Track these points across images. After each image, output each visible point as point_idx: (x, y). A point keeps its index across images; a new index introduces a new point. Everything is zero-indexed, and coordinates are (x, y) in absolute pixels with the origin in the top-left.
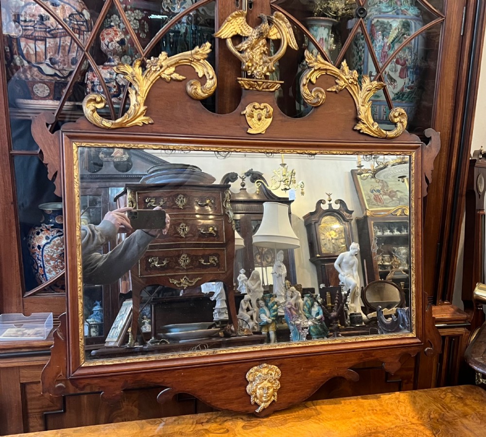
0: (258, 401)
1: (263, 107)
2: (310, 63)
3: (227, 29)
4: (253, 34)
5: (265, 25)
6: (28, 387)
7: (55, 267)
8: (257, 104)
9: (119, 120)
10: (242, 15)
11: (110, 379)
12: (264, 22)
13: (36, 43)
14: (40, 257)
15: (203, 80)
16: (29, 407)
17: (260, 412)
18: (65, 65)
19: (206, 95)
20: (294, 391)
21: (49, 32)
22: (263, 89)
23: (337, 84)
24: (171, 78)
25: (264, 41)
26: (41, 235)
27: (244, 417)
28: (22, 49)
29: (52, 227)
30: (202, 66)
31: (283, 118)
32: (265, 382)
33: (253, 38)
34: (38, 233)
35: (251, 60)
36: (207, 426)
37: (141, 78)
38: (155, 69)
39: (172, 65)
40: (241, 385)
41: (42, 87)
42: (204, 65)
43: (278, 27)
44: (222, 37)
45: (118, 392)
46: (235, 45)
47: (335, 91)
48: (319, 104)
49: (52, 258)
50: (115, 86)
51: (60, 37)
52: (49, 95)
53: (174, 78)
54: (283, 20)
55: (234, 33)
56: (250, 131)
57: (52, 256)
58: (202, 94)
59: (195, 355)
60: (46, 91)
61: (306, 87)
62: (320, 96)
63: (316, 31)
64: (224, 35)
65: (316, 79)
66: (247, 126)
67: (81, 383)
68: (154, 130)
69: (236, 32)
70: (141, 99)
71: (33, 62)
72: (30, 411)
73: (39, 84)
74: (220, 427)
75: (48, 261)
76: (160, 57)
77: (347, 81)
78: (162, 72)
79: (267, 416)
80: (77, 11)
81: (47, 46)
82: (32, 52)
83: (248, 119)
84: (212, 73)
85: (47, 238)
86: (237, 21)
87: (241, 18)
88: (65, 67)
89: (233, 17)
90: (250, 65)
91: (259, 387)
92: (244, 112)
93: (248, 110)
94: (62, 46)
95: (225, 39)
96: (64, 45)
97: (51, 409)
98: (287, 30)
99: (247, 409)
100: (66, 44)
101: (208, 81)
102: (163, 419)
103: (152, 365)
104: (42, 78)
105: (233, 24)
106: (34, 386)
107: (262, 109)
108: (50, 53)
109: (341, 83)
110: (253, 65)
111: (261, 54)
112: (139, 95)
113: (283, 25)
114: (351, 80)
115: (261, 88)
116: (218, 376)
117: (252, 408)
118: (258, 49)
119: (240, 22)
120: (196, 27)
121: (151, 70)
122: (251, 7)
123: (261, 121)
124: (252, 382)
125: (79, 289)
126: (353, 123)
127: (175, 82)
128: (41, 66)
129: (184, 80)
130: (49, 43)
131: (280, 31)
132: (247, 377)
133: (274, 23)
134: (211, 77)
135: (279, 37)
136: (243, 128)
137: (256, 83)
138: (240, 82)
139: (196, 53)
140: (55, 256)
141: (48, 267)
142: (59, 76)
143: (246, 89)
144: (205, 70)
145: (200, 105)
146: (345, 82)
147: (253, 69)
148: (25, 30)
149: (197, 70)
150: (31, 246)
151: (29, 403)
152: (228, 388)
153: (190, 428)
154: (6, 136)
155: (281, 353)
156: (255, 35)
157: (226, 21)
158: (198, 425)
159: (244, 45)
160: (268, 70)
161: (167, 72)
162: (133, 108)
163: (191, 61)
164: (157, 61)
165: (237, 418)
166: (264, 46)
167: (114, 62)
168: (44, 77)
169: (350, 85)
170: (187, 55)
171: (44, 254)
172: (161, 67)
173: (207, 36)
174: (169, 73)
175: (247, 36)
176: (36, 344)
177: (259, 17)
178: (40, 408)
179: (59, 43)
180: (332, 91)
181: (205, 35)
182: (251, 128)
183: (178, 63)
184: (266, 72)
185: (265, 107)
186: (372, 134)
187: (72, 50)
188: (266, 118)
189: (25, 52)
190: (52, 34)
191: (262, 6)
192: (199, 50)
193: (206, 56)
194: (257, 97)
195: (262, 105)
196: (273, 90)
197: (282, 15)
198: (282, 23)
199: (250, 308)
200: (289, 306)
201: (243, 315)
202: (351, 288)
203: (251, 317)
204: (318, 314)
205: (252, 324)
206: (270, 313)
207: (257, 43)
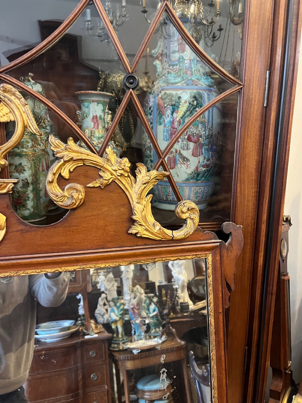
2: (58, 152)
23: (101, 177)
31: (24, 227)
43: (7, 105)
47: (100, 186)
48: (75, 206)
54: (14, 94)
61: (55, 184)
62: (75, 195)
63: (87, 107)
65: (70, 172)
77: (114, 173)
98: (23, 109)
109: (107, 176)
113: (17, 101)
114: (119, 171)
131: (12, 111)
135: (12, 119)
146: (112, 174)
169: (119, 177)
180: (94, 187)
186: (153, 237)
196: (4, 191)
197: (11, 89)
198: (15, 99)
199: (107, 303)
200: (132, 307)
201: (100, 309)
202: (180, 282)
203: (107, 310)
204: (154, 311)
205: (106, 317)
206: (118, 312)
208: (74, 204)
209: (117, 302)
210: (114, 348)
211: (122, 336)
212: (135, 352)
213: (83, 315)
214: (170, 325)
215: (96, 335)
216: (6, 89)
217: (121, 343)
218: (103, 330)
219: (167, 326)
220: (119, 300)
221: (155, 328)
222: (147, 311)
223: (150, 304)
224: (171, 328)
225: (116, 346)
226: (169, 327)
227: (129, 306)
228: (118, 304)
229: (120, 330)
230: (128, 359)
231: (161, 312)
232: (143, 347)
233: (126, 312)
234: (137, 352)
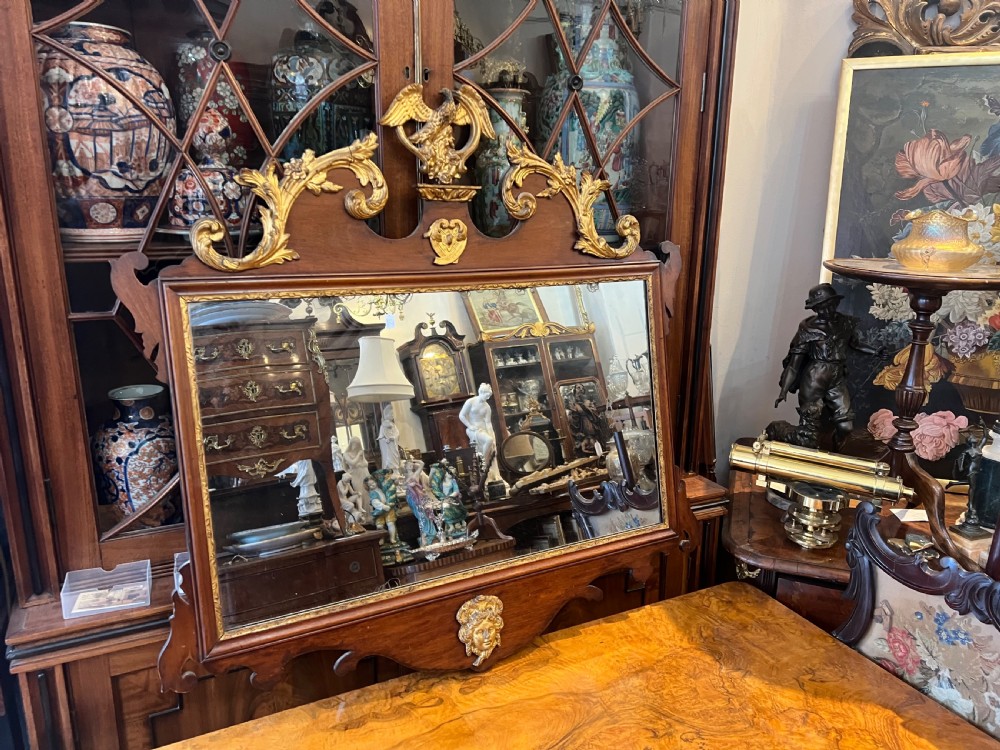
0: (475, 650)
1: (454, 226)
2: (515, 158)
3: (397, 112)
4: (434, 119)
5: (450, 106)
6: (122, 681)
7: (146, 489)
8: (445, 222)
9: (248, 258)
10: (416, 91)
11: (262, 652)
12: (449, 100)
13: (97, 139)
14: (121, 476)
15: (368, 190)
16: (125, 711)
17: (480, 666)
18: (140, 171)
19: (375, 211)
20: (521, 627)
21: (116, 122)
22: (452, 198)
23: (549, 186)
24: (322, 189)
25: (449, 128)
26: (119, 441)
27: (457, 676)
28: (73, 149)
29: (136, 427)
30: (365, 168)
31: (481, 239)
32: (485, 622)
33: (434, 124)
34: (115, 439)
35: (434, 157)
36: (409, 698)
37: (278, 191)
38: (297, 177)
39: (322, 170)
40: (450, 631)
41: (104, 207)
42: (368, 168)
43: (467, 107)
44: (391, 125)
45: (277, 670)
46: (408, 135)
47: (548, 198)
48: (529, 216)
49: (142, 476)
50: (222, 202)
51: (134, 130)
52: (115, 220)
53: (326, 188)
54: (473, 96)
55: (407, 118)
56: (438, 261)
57: (141, 473)
58: (368, 210)
59: (384, 598)
60: (111, 215)
61: (510, 192)
62: (530, 204)
64: (393, 122)
65: (523, 180)
66: (432, 254)
67: (221, 666)
68: (301, 269)
69: (409, 116)
70: (280, 224)
71: (91, 170)
72: (127, 717)
73: (101, 204)
74: (428, 696)
75: (134, 480)
76: (303, 158)
77: (563, 182)
78: (309, 180)
79: (488, 669)
80: (154, 87)
81: (114, 144)
82: (89, 155)
83: (434, 243)
84: (380, 179)
85: (131, 445)
86: (411, 100)
87: (415, 95)
88: (141, 175)
89: (406, 94)
90: (433, 164)
91: (476, 629)
92: (429, 234)
93: (434, 229)
94: (137, 143)
95: (395, 127)
96: (139, 141)
97: (160, 708)
98: (480, 111)
99: (460, 664)
100: (143, 140)
101: (375, 191)
102: (339, 696)
103: (325, 622)
104: (106, 195)
105: (405, 104)
106: (133, 679)
107: (452, 228)
108: (118, 155)
109: (555, 184)
110: (436, 164)
111: (446, 147)
112: (277, 218)
113: (474, 103)
114: (567, 179)
115: (449, 198)
116: (417, 622)
117: (468, 661)
118: (442, 140)
119: (414, 101)
120: (331, 106)
121: (291, 177)
122: (426, 79)
123: (452, 246)
124: (465, 624)
125: (207, 523)
126: (572, 240)
127: (328, 195)
128: (104, 176)
129: (340, 190)
130: (118, 139)
131: (470, 112)
132: (458, 618)
133: (462, 101)
134: (380, 185)
135: (468, 121)
136: (427, 258)
137: (442, 191)
138: (421, 190)
139: (357, 150)
140: (146, 471)
141: (135, 490)
142: (131, 190)
143: (429, 200)
144: (371, 174)
145: (364, 227)
146: (560, 183)
147: (437, 170)
148: (77, 120)
149: (359, 176)
150: (105, 460)
151: (125, 704)
152: (433, 638)
153: (385, 705)
154: (60, 291)
155: (501, 576)
156: (437, 120)
157: (396, 100)
158: (394, 698)
159: (422, 135)
160: (457, 171)
161: (315, 180)
162: (269, 237)
163: (350, 162)
164: (301, 164)
165: (447, 679)
166: (449, 137)
167: (213, 163)
168: (108, 193)
169: (567, 187)
170: (344, 154)
171: (128, 470)
172: (307, 174)
173: (358, 122)
174: (318, 182)
175: (424, 121)
176: (135, 614)
177: (442, 94)
178: (143, 710)
179: (131, 138)
180: (543, 197)
181: (355, 119)
182: (438, 256)
183: (331, 165)
184: (454, 174)
185: (457, 225)
186: (598, 254)
187: (150, 148)
188: (458, 240)
189: (77, 155)
190: (121, 126)
191: (442, 75)
192: (361, 145)
193: (371, 154)
194: (444, 211)
195: (453, 223)
196: (466, 199)
197: (472, 91)
198: (472, 100)
199: (352, 491)
200: (412, 484)
202: (485, 447)
203: (355, 504)
204: (452, 490)
206: (387, 497)
207: (439, 132)
208: (528, 214)
209: (383, 479)
210: (386, 561)
212: (430, 558)
213: (312, 515)
216: (466, 89)
217: (398, 552)
220: (387, 475)
221: (454, 524)
222: (439, 492)
223: (443, 479)
224: (486, 517)
225: (388, 557)
226: (482, 517)
227: (406, 484)
228: (385, 484)
229: (392, 529)
230: (420, 571)
232: (444, 550)
234: (435, 557)
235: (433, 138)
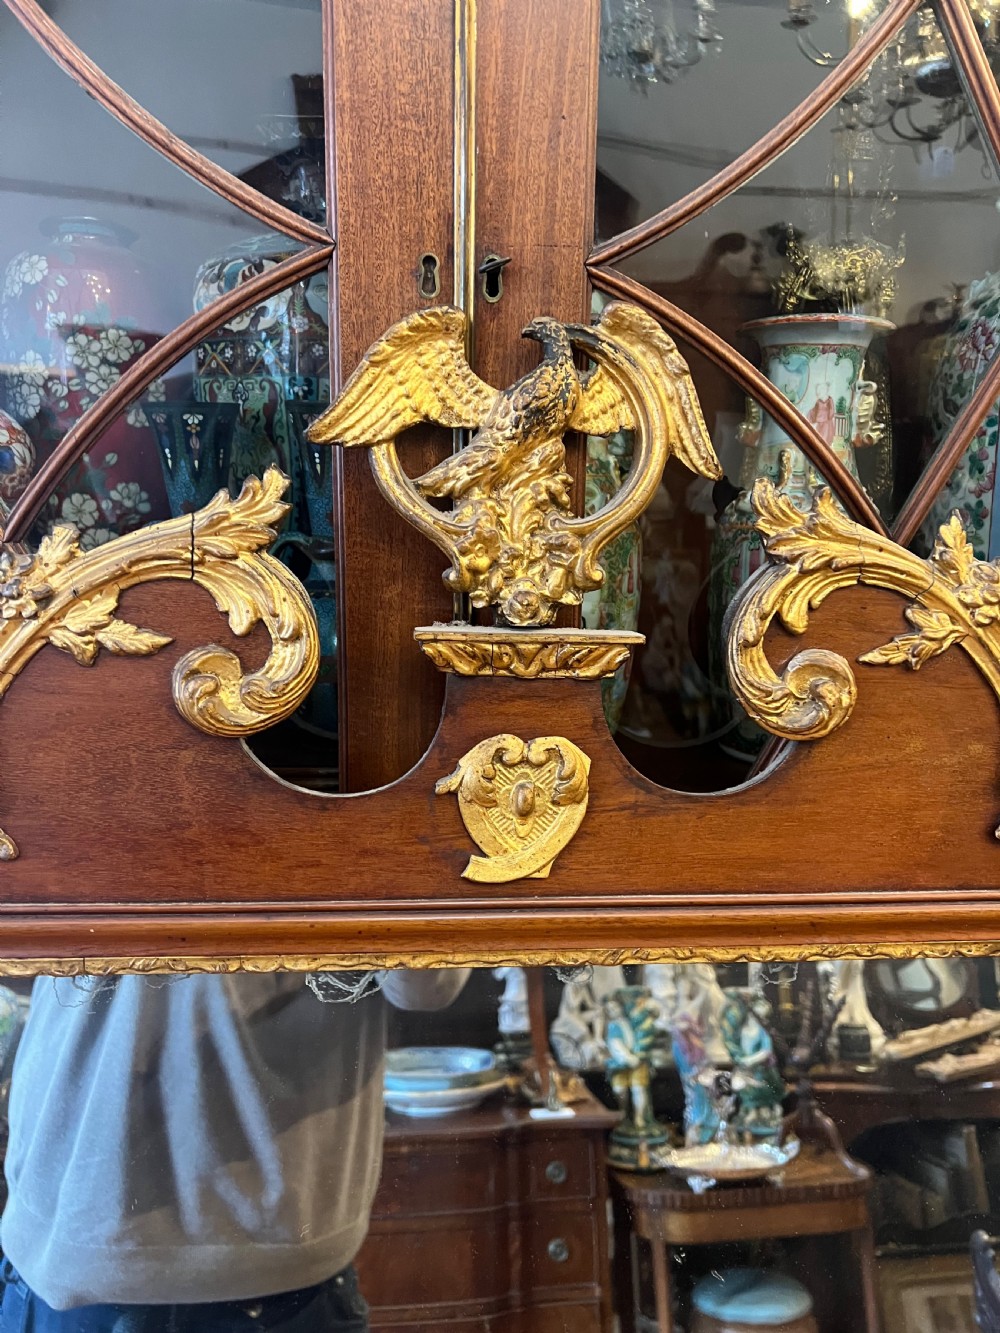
1: (543, 757)
3: (372, 400)
4: (499, 420)
5: (559, 373)
8: (513, 745)
12: (555, 357)
15: (253, 646)
19: (263, 717)
22: (544, 669)
23: (912, 627)
24: (100, 647)
25: (553, 447)
30: (243, 580)
31: (642, 797)
33: (498, 435)
38: (12, 613)
39: (98, 588)
42: (252, 578)
43: (619, 376)
47: (906, 665)
48: (824, 732)
53: (109, 645)
54: (646, 339)
55: (409, 418)
56: (478, 870)
58: (241, 713)
62: (829, 690)
63: (799, 371)
64: (356, 431)
65: (810, 608)
66: (465, 844)
69: (416, 411)
76: (42, 551)
77: (966, 614)
78: (52, 620)
83: (468, 812)
84: (290, 611)
86: (424, 360)
87: (440, 344)
89: (402, 342)
92: (452, 782)
93: (470, 767)
95: (366, 447)
98: (670, 387)
101: (277, 647)
105: (401, 375)
107: (539, 765)
109: (936, 625)
110: (495, 564)
113: (649, 362)
114: (986, 609)
115: (533, 669)
118: (525, 483)
119: (436, 363)
122: (493, 292)
123: (530, 821)
126: (991, 807)
127: (116, 666)
131: (633, 395)
133: (605, 355)
134: (288, 633)
135: (627, 421)
136: (443, 857)
137: (508, 649)
138: (428, 649)
139: (214, 524)
143: (461, 677)
144: (261, 598)
146: (954, 618)
147: (496, 580)
149: (222, 601)
156: (507, 421)
157: (365, 362)
159: (455, 471)
160: (571, 582)
161: (77, 620)
163: (192, 563)
164: (27, 572)
166: (553, 470)
169: (980, 631)
172: (45, 600)
174: (86, 622)
175: (471, 425)
180: (887, 664)
182: (484, 855)
183: (124, 574)
185: (553, 754)
188: (556, 803)
191: (548, 281)
192: (230, 508)
193: (264, 538)
194: (518, 706)
195: (539, 747)
196: (592, 671)
197: (641, 320)
198: (644, 354)
199: (589, 1003)
200: (683, 1025)
201: (568, 1022)
203: (591, 1027)
204: (758, 1047)
205: (590, 1048)
206: (636, 1040)
207: (516, 460)
208: (823, 724)
209: (633, 1005)
210: (619, 1158)
211: (646, 1120)
212: (697, 1185)
213: (517, 1037)
214: (814, 1103)
215: (568, 1113)
216: (623, 319)
217: (643, 1147)
218: (586, 1094)
219: (802, 1103)
220: (639, 1000)
221: (758, 1108)
222: (732, 1046)
223: (743, 1022)
224: (818, 1113)
225: (625, 1152)
226: (810, 1110)
227: (672, 1022)
228: (635, 1013)
229: (640, 1100)
230: (673, 1208)
231: (781, 1056)
232: (724, 1172)
233: (660, 1039)
234: (705, 1185)
235: (495, 478)
